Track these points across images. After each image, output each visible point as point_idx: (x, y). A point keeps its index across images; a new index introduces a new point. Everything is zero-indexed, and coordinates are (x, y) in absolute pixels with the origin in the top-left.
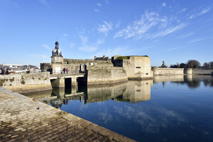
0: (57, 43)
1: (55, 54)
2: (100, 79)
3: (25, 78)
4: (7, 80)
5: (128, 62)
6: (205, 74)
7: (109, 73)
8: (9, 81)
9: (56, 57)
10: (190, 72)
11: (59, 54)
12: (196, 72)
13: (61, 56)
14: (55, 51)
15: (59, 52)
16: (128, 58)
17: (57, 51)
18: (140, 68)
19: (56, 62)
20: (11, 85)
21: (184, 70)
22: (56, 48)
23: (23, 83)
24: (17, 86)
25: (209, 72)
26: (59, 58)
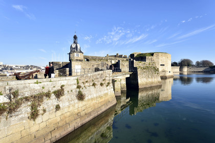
0: (75, 37)
1: (73, 50)
2: (150, 80)
3: (82, 85)
4: (48, 95)
5: (151, 59)
6: (199, 72)
7: (157, 72)
8: (53, 96)
9: (75, 54)
10: (185, 70)
11: (78, 50)
12: (190, 70)
13: (81, 52)
14: (74, 46)
15: (79, 47)
16: (152, 54)
17: (77, 47)
18: (164, 65)
19: (76, 58)
20: (58, 108)
21: (180, 68)
22: (75, 42)
23: (81, 97)
24: (71, 108)
25: (202, 69)
26: (79, 54)
